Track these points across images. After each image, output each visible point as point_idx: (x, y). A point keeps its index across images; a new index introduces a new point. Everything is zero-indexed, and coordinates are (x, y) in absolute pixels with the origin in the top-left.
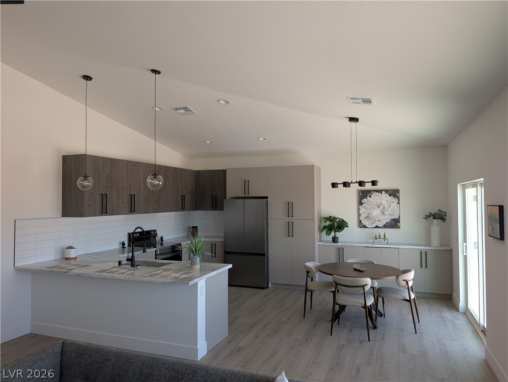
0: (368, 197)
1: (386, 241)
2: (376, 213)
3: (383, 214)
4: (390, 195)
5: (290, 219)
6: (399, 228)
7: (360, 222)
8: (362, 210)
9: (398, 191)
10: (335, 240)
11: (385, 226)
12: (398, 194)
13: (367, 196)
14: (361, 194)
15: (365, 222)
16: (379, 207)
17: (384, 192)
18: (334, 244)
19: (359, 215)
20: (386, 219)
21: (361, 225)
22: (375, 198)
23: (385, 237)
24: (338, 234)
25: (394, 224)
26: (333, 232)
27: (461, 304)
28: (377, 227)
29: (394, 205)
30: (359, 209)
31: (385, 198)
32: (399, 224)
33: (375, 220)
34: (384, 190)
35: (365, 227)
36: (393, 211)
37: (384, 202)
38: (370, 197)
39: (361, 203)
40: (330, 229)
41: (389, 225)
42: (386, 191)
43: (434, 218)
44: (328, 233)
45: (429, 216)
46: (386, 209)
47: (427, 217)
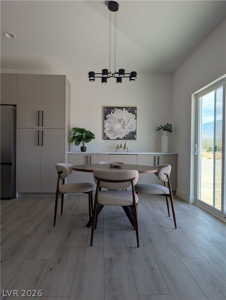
0: (112, 113)
1: (126, 150)
2: (118, 126)
3: (124, 128)
4: (129, 112)
5: (40, 128)
6: (136, 139)
7: (104, 134)
8: (107, 124)
9: (135, 108)
10: (83, 149)
11: (124, 138)
12: (135, 111)
13: (111, 111)
14: (106, 111)
15: (108, 135)
16: (120, 122)
17: (124, 109)
18: (83, 153)
19: (104, 128)
20: (126, 132)
21: (105, 137)
22: (117, 114)
23: (125, 146)
24: (86, 144)
25: (132, 136)
26: (82, 142)
27: (192, 197)
28: (118, 139)
29: (132, 121)
30: (104, 124)
31: (125, 114)
32: (135, 136)
33: (117, 133)
34: (126, 108)
35: (108, 139)
36: (131, 125)
37: (124, 118)
38: (113, 113)
39: (105, 118)
40: (79, 139)
41: (128, 137)
42: (127, 108)
43: (164, 130)
44: (77, 143)
45: (161, 128)
46: (126, 123)
47: (159, 129)
